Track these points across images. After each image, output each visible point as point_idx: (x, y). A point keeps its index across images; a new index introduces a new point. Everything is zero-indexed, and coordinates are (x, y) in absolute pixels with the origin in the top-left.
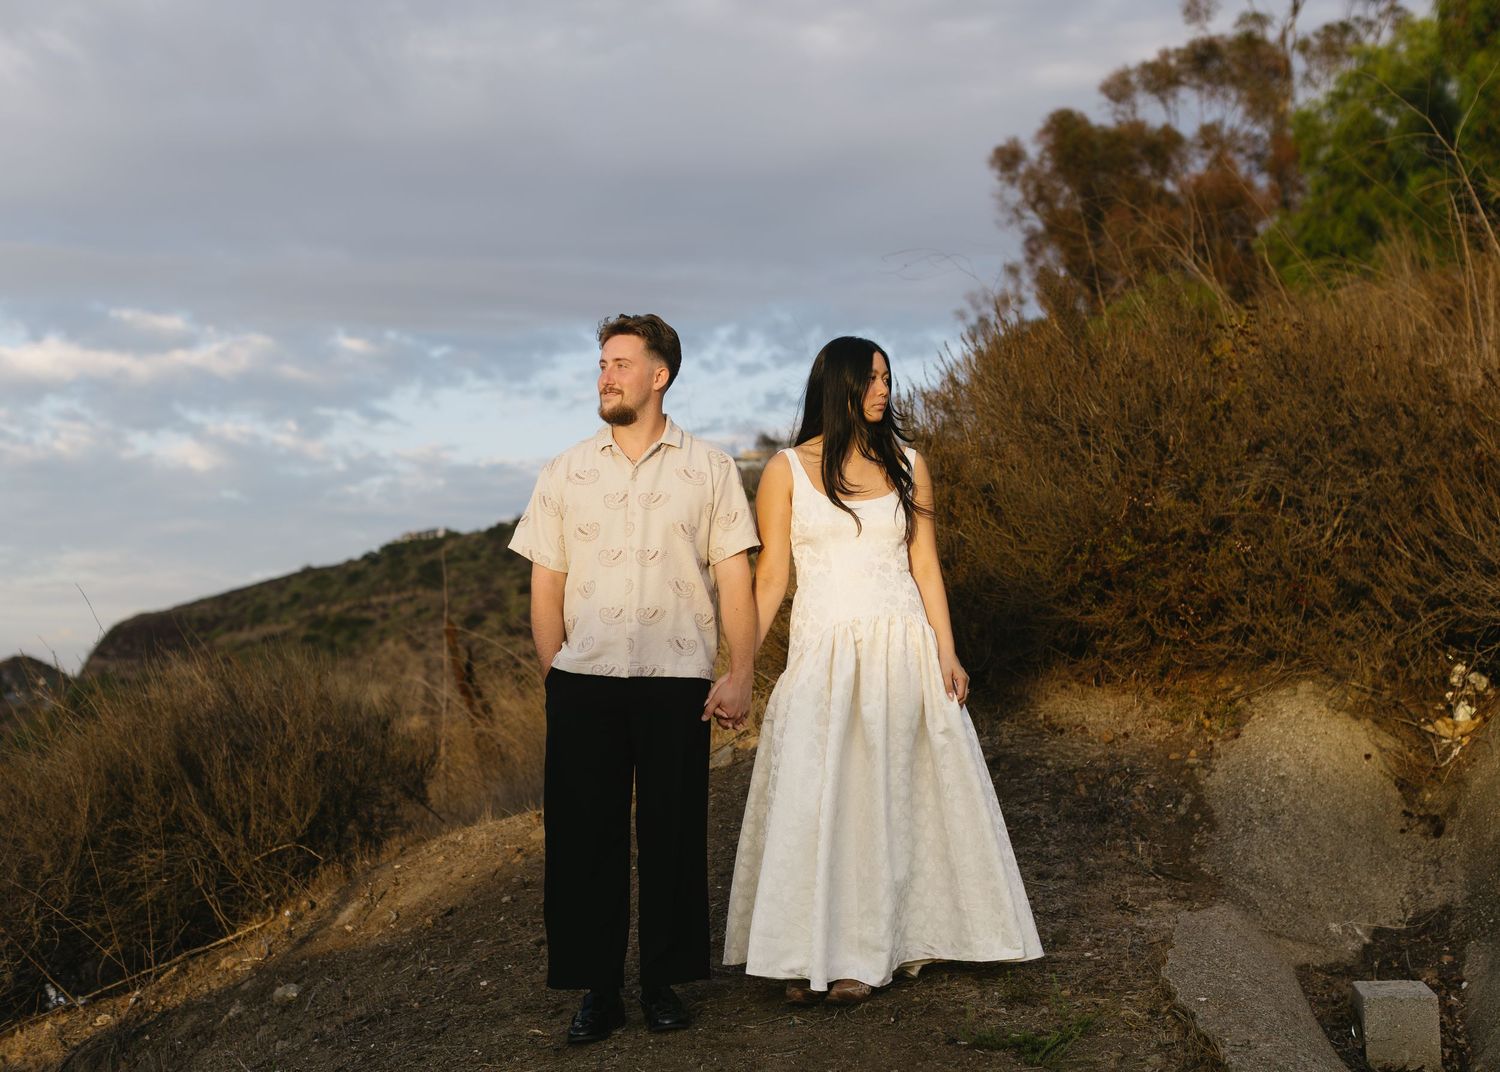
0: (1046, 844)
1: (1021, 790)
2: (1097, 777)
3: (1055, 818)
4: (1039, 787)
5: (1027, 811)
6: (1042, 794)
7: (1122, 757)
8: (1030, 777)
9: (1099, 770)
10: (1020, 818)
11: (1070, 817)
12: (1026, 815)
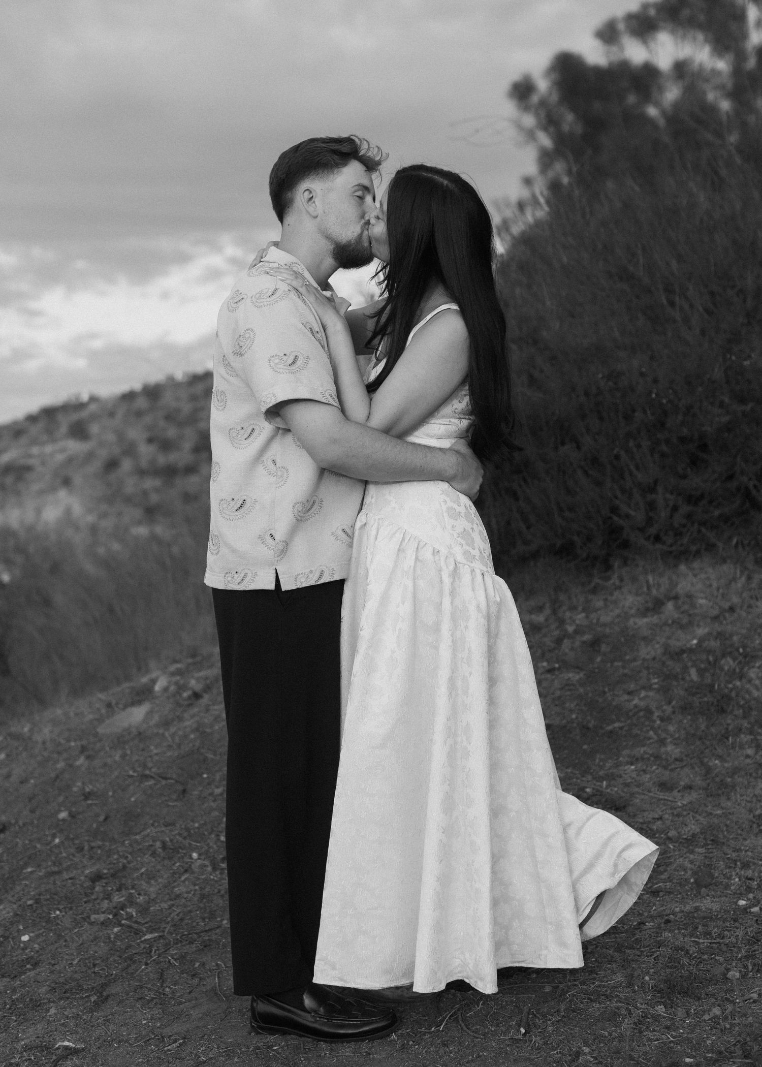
0: (662, 742)
1: (625, 675)
2: (708, 659)
3: (668, 709)
4: (645, 672)
5: (636, 701)
6: (649, 680)
7: (731, 635)
8: (635, 660)
9: (709, 652)
10: (631, 710)
11: (685, 708)
12: (636, 706)
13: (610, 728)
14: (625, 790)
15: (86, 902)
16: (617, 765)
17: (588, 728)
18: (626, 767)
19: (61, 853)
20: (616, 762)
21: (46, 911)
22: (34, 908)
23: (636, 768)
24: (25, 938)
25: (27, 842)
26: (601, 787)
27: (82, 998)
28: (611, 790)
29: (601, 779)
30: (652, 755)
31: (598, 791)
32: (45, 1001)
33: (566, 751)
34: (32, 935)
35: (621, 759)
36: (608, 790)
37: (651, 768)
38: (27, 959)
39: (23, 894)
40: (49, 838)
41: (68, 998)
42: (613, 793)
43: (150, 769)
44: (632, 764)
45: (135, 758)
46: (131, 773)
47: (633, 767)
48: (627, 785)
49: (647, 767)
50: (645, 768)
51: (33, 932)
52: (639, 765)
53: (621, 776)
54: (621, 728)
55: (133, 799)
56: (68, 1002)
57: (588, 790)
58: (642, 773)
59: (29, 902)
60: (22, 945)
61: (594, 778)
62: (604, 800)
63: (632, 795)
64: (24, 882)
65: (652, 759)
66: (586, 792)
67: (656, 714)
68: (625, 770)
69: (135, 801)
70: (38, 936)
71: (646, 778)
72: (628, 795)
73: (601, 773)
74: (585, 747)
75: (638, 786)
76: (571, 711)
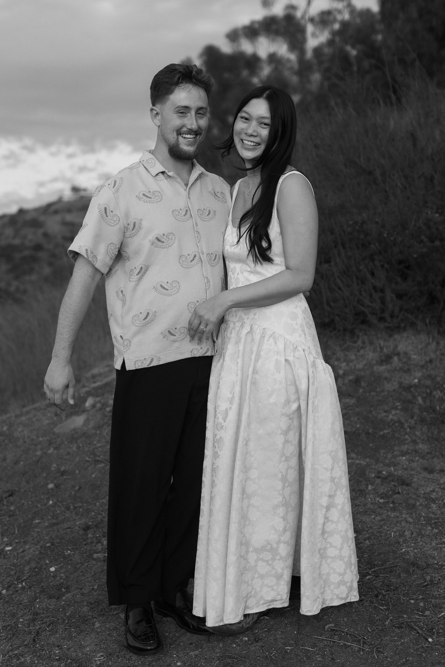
1: (380, 401)
2: (427, 391)
4: (391, 399)
5: (391, 417)
6: (394, 403)
7: (436, 377)
8: (383, 391)
9: (427, 387)
11: (422, 421)
13: (382, 433)
14: (406, 472)
15: (85, 545)
16: (394, 457)
17: (369, 433)
18: (400, 458)
19: (56, 511)
20: (393, 454)
21: (61, 550)
22: (52, 549)
23: (406, 458)
24: (52, 569)
25: (30, 503)
26: (391, 471)
27: (113, 614)
28: (397, 472)
29: (389, 465)
30: (413, 450)
31: (390, 473)
32: (90, 617)
33: (360, 448)
34: (56, 567)
35: (395, 453)
36: (396, 473)
37: (415, 458)
38: (60, 584)
39: (40, 538)
40: (45, 501)
41: (104, 615)
42: (400, 474)
43: (99, 456)
44: (403, 456)
45: (86, 449)
46: (87, 459)
47: (404, 458)
48: (406, 469)
49: (413, 458)
50: (411, 458)
51: (56, 565)
52: (407, 457)
53: (399, 464)
54: (388, 433)
55: (93, 476)
56: (105, 618)
57: (384, 473)
58: (411, 462)
59: (48, 545)
60: (52, 574)
61: (384, 465)
62: (396, 479)
63: (411, 475)
64: (36, 530)
65: (414, 453)
66: (383, 474)
67: (406, 425)
68: (400, 460)
69: (95, 477)
70: (61, 568)
71: (415, 465)
72: (409, 476)
73: (387, 461)
74: (371, 445)
75: (412, 470)
76: (356, 423)
